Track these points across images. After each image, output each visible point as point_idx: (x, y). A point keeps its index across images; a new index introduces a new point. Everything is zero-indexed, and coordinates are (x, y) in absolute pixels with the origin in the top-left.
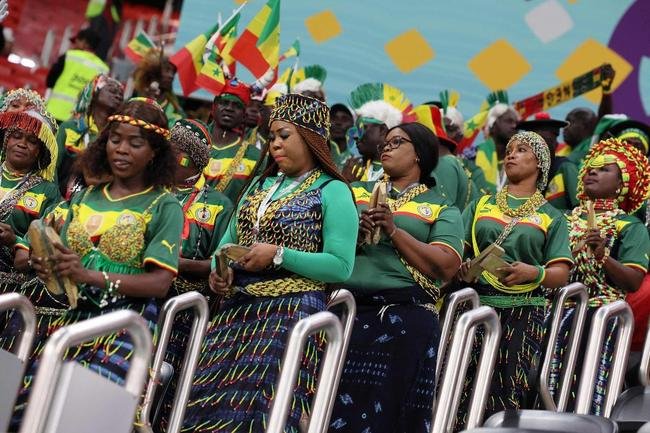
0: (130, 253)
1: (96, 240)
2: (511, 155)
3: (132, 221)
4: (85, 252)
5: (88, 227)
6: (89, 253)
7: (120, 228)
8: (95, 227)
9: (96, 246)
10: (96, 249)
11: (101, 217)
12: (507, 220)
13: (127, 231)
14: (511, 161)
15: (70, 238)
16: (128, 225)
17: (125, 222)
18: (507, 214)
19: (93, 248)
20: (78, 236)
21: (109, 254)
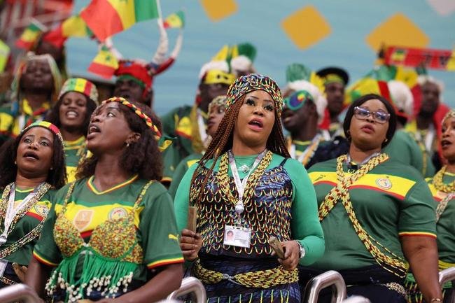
0: (123, 248)
1: (87, 236)
2: (446, 133)
3: (123, 216)
4: (76, 249)
5: (77, 223)
6: (79, 249)
7: (111, 223)
8: (84, 223)
9: (87, 242)
10: (87, 245)
11: (91, 212)
12: (442, 197)
13: (120, 225)
14: (447, 139)
15: (58, 236)
16: (120, 220)
17: (116, 217)
18: (443, 191)
19: (84, 244)
20: (67, 233)
21: (101, 249)
